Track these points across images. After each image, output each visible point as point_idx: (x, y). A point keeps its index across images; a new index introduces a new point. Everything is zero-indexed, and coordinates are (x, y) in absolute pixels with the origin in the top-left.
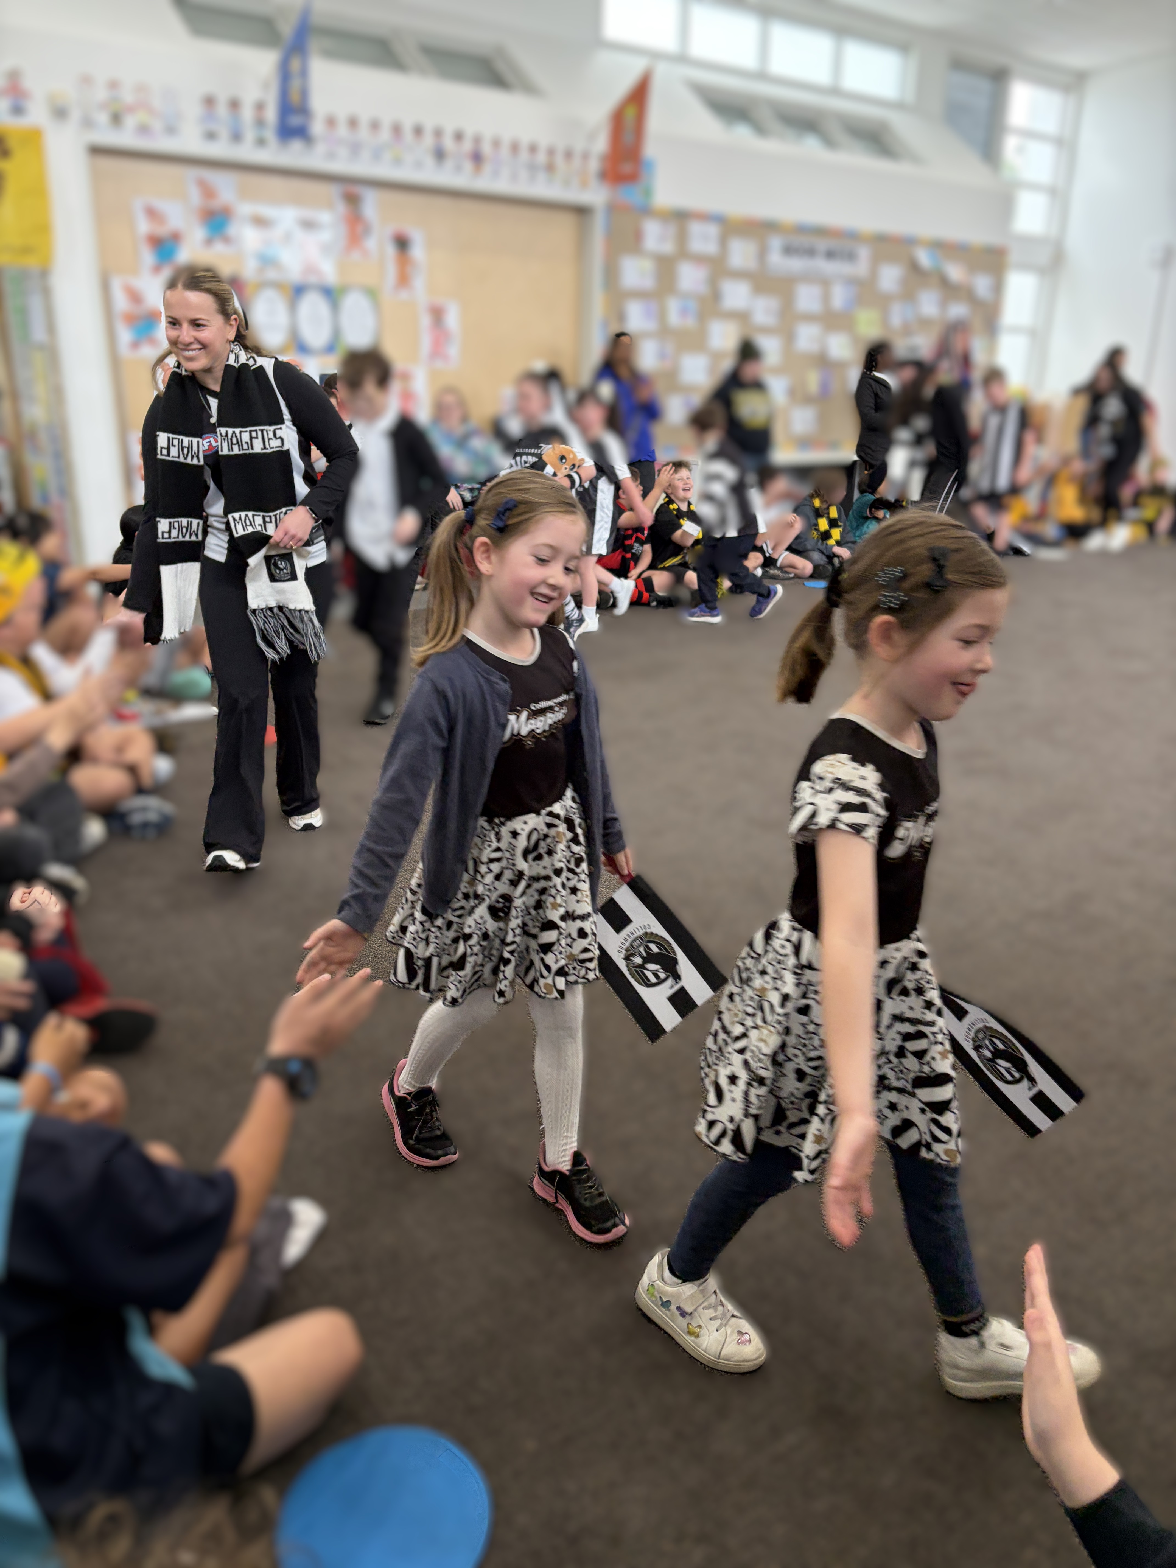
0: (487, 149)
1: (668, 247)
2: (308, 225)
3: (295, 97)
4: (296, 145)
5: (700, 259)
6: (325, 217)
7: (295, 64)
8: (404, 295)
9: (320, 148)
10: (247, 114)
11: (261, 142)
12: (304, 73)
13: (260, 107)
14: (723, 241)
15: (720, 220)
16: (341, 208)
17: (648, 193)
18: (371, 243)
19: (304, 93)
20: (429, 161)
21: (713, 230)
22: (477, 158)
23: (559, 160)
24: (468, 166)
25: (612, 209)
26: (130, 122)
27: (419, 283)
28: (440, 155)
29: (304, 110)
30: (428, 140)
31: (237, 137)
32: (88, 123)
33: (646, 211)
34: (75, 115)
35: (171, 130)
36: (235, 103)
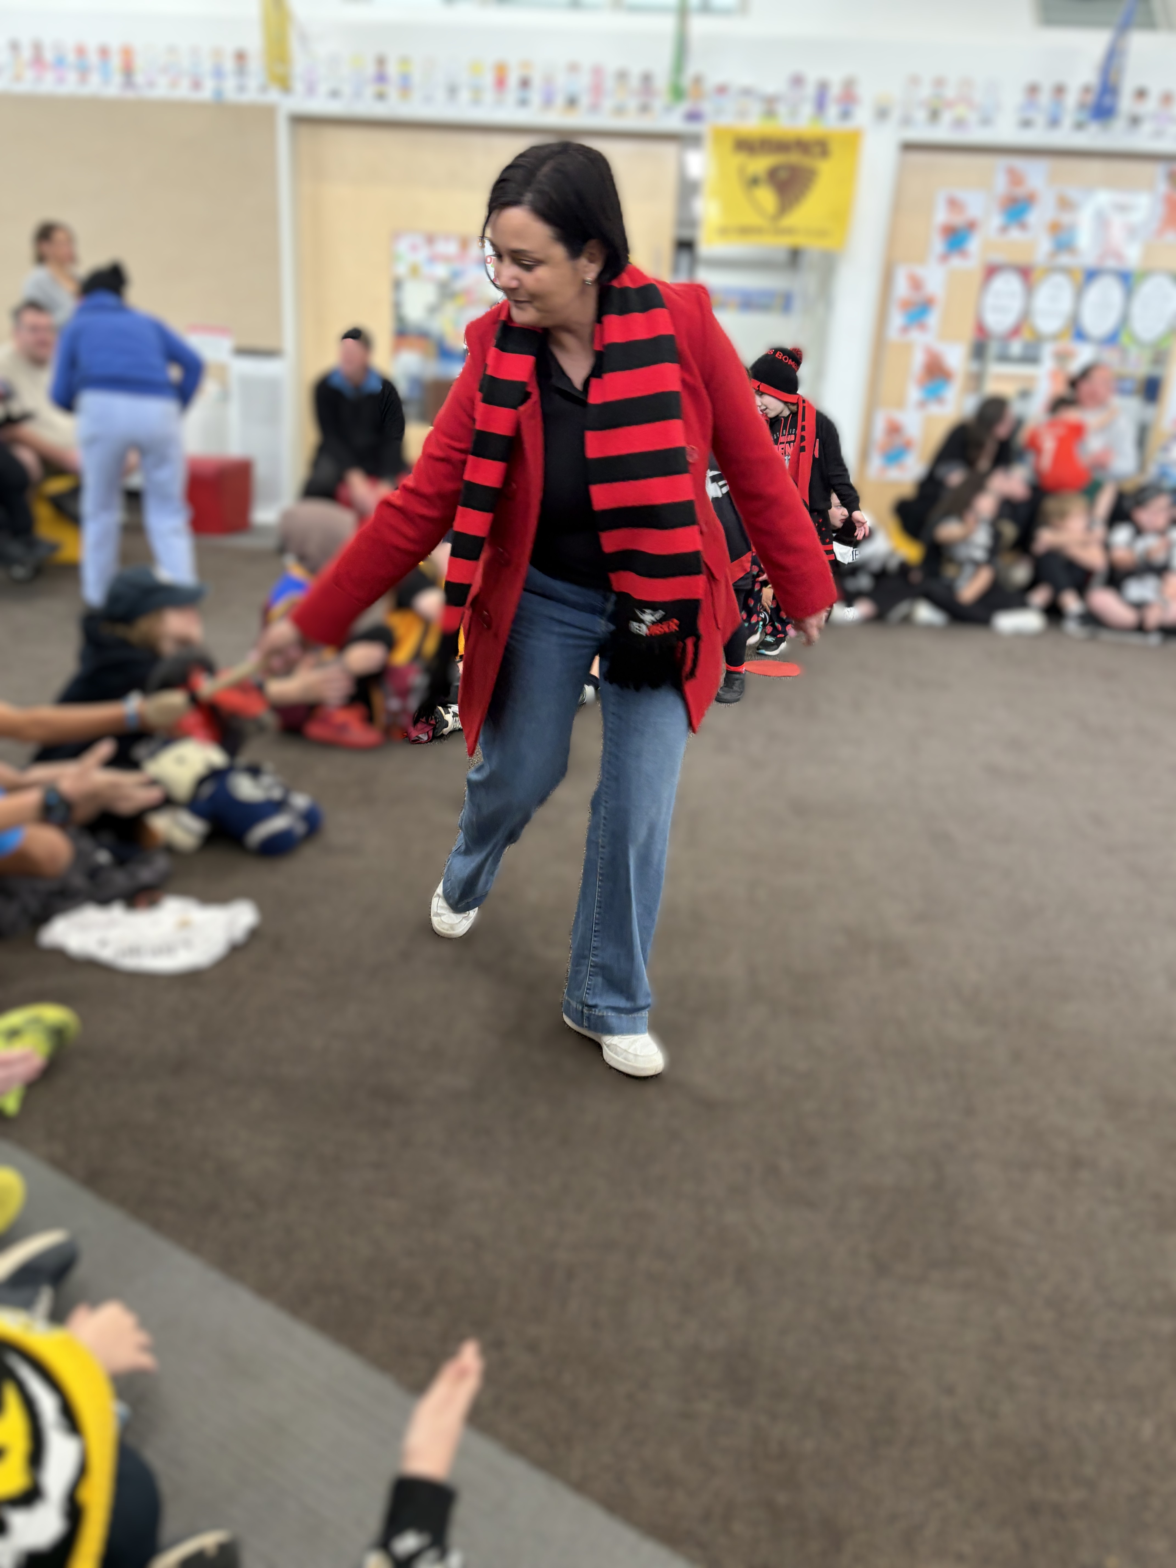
3: (1113, 76)
6: (1141, 200)
10: (1071, 98)
11: (1078, 125)
12: (1125, 50)
13: (1084, 90)
16: (1162, 188)
19: (1121, 71)
31: (1054, 122)
32: (906, 121)
34: (896, 115)
35: (986, 121)
36: (1059, 90)
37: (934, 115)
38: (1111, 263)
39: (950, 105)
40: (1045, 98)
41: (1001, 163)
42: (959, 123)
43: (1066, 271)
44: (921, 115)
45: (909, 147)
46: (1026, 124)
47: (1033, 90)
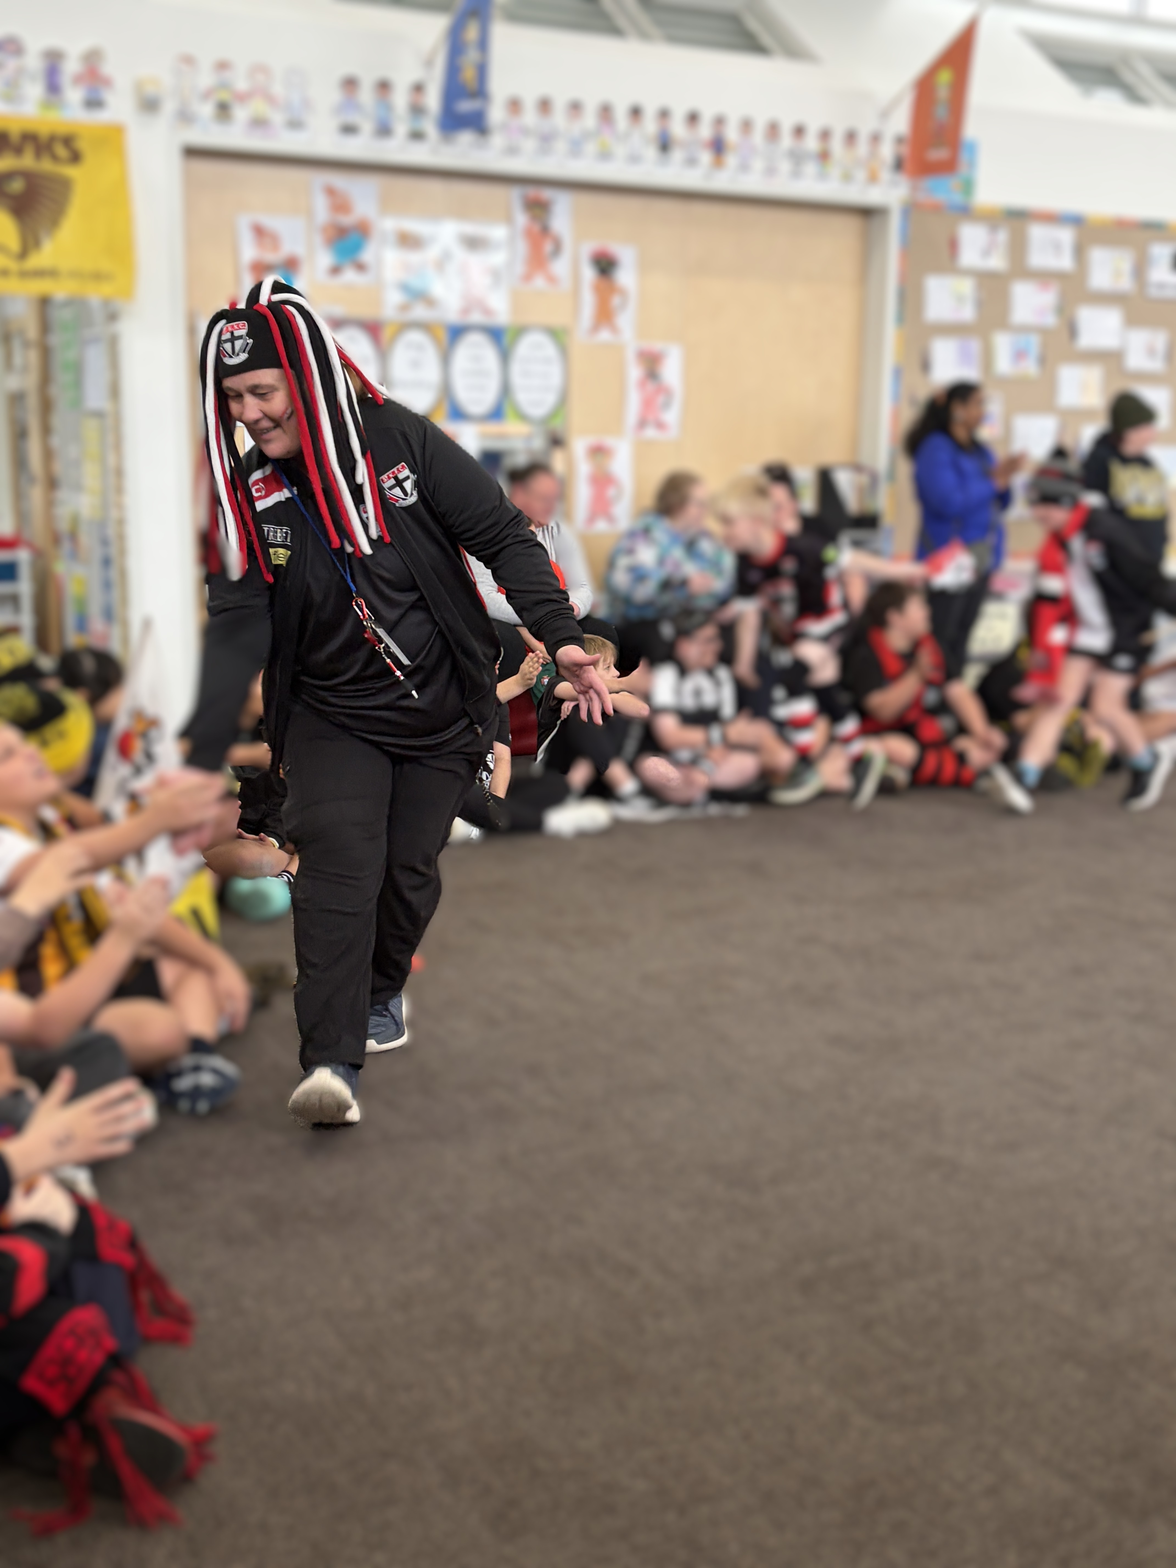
0: (732, 134)
1: (997, 262)
2: (473, 243)
3: (469, 74)
4: (466, 138)
5: (1044, 277)
6: (498, 232)
7: (472, 33)
8: (605, 335)
9: (497, 140)
10: (400, 99)
11: (417, 136)
12: (483, 44)
13: (418, 88)
14: (1080, 252)
15: (1076, 221)
16: (521, 219)
17: (968, 187)
18: (561, 267)
19: (482, 70)
20: (651, 153)
21: (1066, 236)
22: (718, 146)
23: (837, 145)
24: (706, 157)
25: (911, 209)
26: (241, 114)
27: (626, 320)
28: (665, 145)
29: (480, 92)
30: (650, 125)
31: (384, 130)
32: (185, 117)
33: (966, 212)
34: (169, 107)
35: (295, 124)
36: (384, 87)
37: (223, 110)
38: (476, 318)
39: (242, 98)
40: (366, 95)
41: (320, 179)
42: (259, 123)
43: (425, 327)
44: (207, 110)
45: (193, 153)
46: (349, 130)
47: (350, 84)
